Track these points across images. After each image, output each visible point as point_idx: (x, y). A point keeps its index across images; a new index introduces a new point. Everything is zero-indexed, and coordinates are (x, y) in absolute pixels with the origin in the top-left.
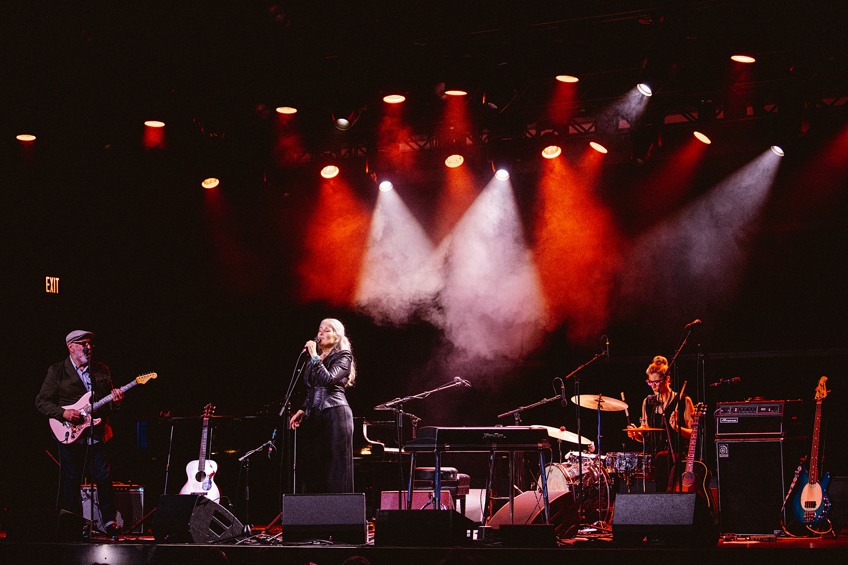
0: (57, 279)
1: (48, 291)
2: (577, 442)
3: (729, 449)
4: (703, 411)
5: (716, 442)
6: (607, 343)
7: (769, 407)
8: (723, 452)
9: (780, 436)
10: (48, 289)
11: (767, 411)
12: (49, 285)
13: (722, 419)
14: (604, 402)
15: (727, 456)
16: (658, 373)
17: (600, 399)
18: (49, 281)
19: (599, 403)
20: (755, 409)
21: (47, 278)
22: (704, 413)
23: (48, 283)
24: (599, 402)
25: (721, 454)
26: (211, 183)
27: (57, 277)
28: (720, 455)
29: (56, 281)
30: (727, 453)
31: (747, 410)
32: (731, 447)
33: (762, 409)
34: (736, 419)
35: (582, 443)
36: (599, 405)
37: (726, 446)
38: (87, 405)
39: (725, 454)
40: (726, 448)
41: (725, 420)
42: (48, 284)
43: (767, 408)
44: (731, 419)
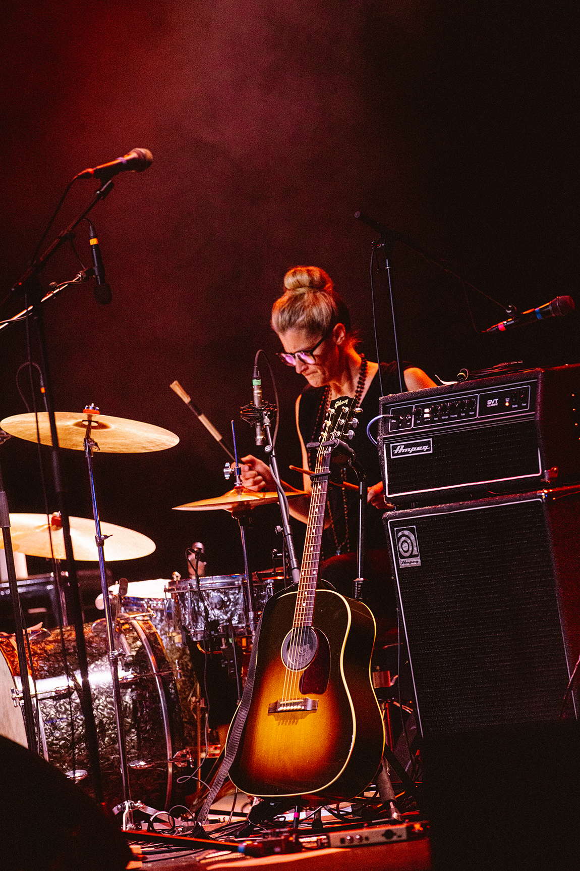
2: (95, 557)
3: (420, 540)
4: (348, 427)
5: (387, 519)
6: (93, 242)
7: (508, 394)
8: (408, 550)
9: (538, 484)
11: (502, 406)
13: (395, 448)
14: (106, 426)
15: (416, 562)
16: (301, 327)
17: (90, 421)
19: (88, 433)
20: (472, 404)
22: (352, 433)
24: (89, 428)
25: (402, 557)
28: (401, 561)
30: (415, 553)
31: (454, 408)
32: (424, 529)
33: (489, 402)
34: (428, 443)
35: (106, 560)
36: (88, 437)
37: (412, 530)
39: (411, 556)
40: (413, 538)
41: (401, 449)
43: (501, 397)
44: (416, 445)
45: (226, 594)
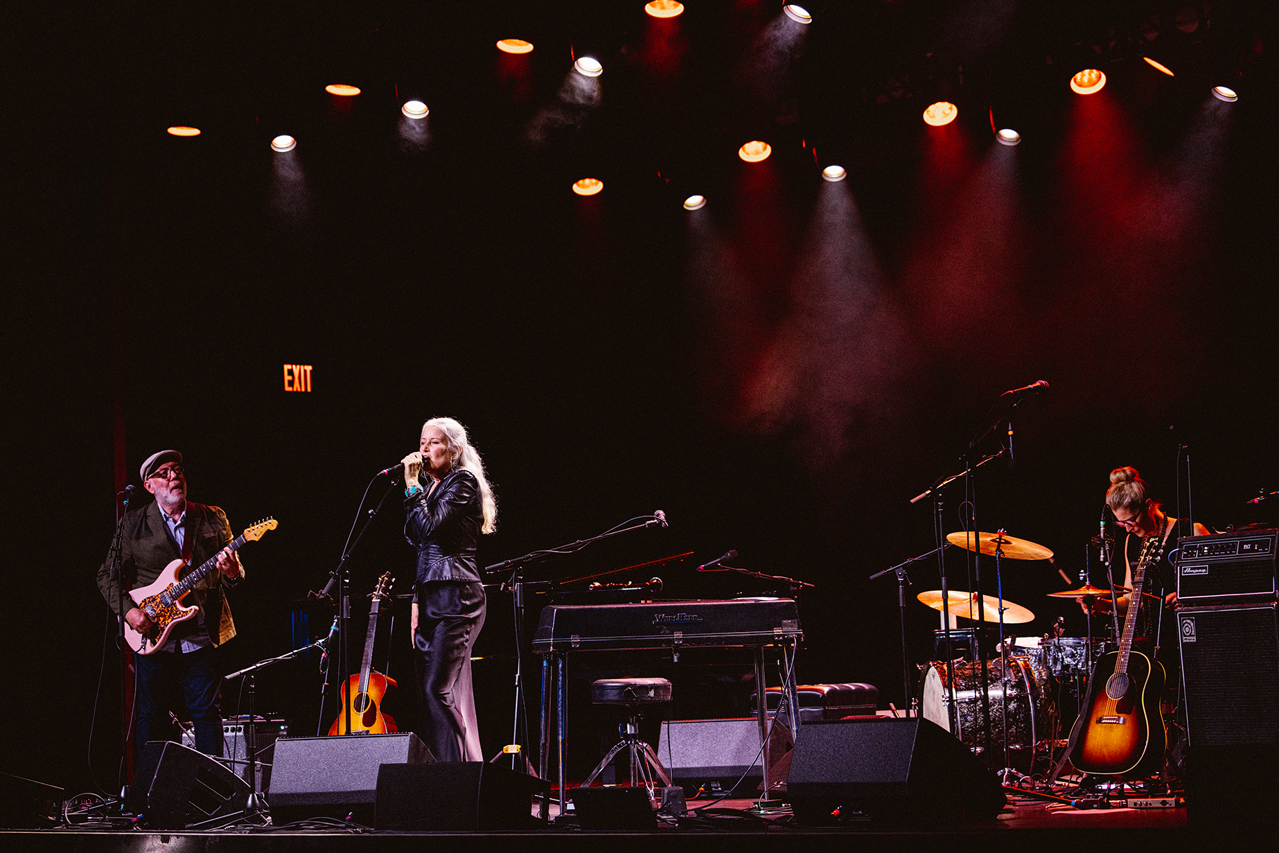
0: (309, 368)
1: (288, 389)
2: (997, 621)
3: (1196, 626)
4: (1157, 554)
6: (1010, 433)
7: (1257, 542)
8: (1188, 632)
9: (1272, 599)
10: (289, 386)
11: (1253, 549)
12: (290, 378)
13: (1185, 569)
14: (1009, 543)
15: (1193, 639)
17: (1001, 539)
18: (291, 372)
19: (999, 546)
20: (1234, 546)
21: (287, 367)
23: (289, 375)
24: (1000, 543)
25: (1185, 636)
26: (589, 187)
27: (308, 365)
28: (1184, 638)
29: (305, 371)
30: (1193, 634)
31: (1222, 549)
32: (1199, 621)
33: (1245, 546)
34: (1205, 568)
35: (1004, 623)
36: (998, 549)
37: (1192, 620)
38: (171, 584)
39: (1190, 635)
40: (1192, 624)
41: (1188, 570)
42: (287, 378)
43: (1253, 544)
44: (1198, 568)
45: (1076, 650)
